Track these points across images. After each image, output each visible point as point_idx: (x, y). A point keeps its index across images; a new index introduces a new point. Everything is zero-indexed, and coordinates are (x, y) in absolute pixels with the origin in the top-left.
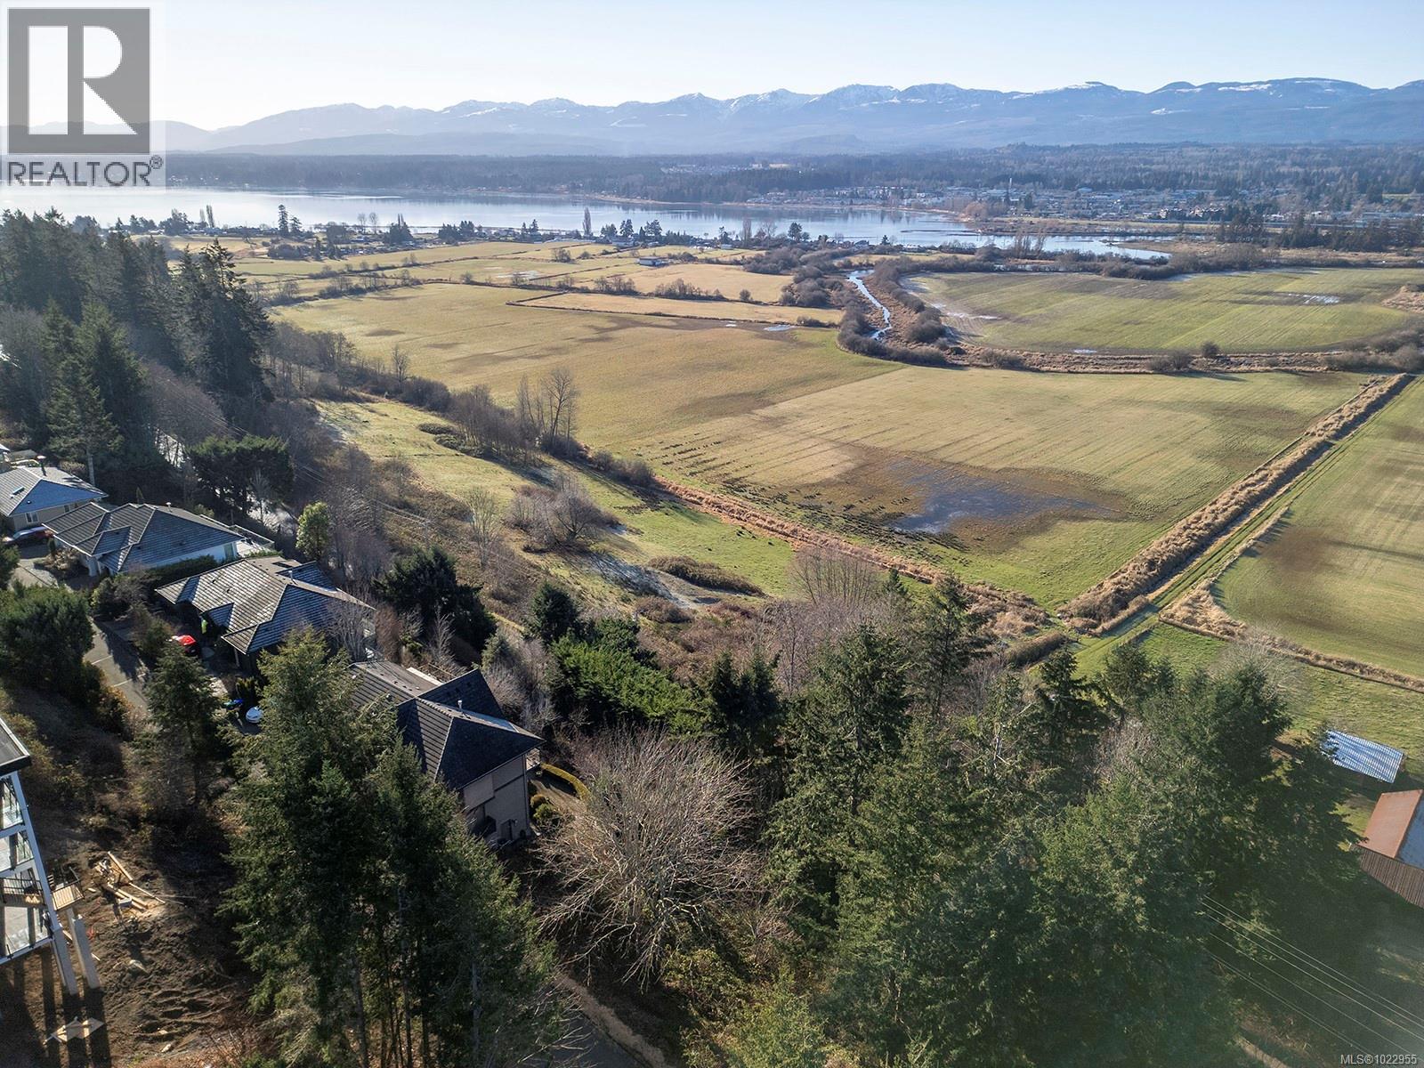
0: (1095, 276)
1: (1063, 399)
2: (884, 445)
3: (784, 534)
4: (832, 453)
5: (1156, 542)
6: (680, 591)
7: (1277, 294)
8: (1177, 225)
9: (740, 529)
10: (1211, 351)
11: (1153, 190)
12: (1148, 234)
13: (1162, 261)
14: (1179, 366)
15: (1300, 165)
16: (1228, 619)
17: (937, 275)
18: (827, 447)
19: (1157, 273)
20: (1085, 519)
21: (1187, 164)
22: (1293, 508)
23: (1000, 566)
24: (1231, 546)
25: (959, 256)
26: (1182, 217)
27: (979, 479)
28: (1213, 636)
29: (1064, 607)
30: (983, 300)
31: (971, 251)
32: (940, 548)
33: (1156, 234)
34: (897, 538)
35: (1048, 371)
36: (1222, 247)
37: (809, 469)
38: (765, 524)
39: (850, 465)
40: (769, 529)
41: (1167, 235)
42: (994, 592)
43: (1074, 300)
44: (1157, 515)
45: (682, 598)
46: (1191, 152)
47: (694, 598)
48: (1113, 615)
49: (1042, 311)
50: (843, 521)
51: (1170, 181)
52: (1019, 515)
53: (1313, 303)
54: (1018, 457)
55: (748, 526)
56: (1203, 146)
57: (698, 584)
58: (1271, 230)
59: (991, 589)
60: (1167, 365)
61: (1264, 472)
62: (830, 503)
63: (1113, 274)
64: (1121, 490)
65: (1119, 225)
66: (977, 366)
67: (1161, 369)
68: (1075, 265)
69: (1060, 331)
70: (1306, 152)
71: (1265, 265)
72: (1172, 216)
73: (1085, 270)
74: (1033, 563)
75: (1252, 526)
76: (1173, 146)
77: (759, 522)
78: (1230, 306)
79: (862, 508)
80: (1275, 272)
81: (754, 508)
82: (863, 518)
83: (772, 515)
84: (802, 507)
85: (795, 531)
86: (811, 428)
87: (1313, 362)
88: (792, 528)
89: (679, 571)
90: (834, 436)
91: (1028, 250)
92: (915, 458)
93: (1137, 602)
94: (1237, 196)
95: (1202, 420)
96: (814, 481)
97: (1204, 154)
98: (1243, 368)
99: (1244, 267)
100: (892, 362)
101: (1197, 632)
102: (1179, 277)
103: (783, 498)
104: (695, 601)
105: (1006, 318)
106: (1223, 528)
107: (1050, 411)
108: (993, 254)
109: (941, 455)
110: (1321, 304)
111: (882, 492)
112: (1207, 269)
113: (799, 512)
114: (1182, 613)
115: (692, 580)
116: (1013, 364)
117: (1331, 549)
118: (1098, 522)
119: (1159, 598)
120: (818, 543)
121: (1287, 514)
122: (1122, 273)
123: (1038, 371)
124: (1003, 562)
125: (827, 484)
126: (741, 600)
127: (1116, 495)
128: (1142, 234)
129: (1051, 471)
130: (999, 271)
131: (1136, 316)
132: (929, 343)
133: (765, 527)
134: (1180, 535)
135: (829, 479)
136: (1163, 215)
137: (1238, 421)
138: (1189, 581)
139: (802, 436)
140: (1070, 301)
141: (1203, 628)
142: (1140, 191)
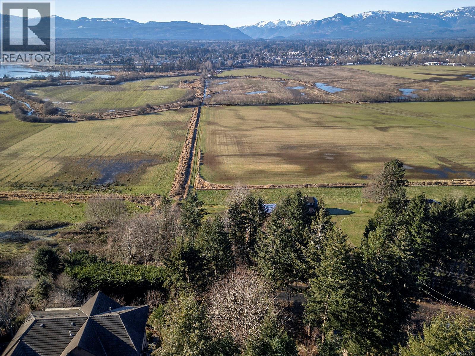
0: (95, 85)
1: (117, 128)
2: (68, 155)
3: (56, 199)
4: (50, 162)
5: (178, 167)
6: (37, 235)
7: (151, 87)
8: (109, 66)
9: (35, 202)
10: (149, 106)
11: (93, 54)
12: (101, 69)
13: (112, 79)
14: (143, 112)
15: (131, 46)
16: (211, 184)
17: (37, 88)
18: (46, 160)
19: (114, 83)
20: (154, 165)
21: (98, 45)
22: (201, 148)
23: (142, 187)
24: (195, 163)
25: (41, 80)
26: (108, 64)
27: (112, 160)
28: (211, 190)
29: (170, 194)
30: (62, 96)
31: (44, 78)
32: (118, 187)
33: (103, 69)
34: (101, 188)
35: (105, 119)
36: (127, 73)
37: (45, 171)
38: (45, 197)
39: (61, 166)
40: (48, 199)
41: (106, 69)
42: (147, 196)
43: (94, 94)
44: (172, 159)
45: (41, 237)
46: (98, 42)
47: (46, 236)
48: (185, 192)
49: (86, 99)
50: (76, 187)
51: (96, 51)
52: (134, 169)
53: (162, 89)
54: (118, 150)
55: (38, 200)
56: (100, 39)
57: (43, 229)
58: (137, 67)
59: (145, 195)
60: (140, 112)
61: (188, 140)
62: (65, 182)
63: (101, 84)
64: (157, 153)
65: (90, 67)
66: (80, 121)
67: (139, 114)
68: (86, 82)
69: (98, 104)
70: (131, 42)
71: (142, 78)
72: (105, 63)
73: (90, 83)
74: (150, 183)
75: (196, 157)
76: (90, 39)
77: (41, 197)
78: (142, 92)
79: (80, 180)
80: (146, 80)
81: (35, 193)
82: (82, 184)
83: (44, 193)
84: (55, 186)
85: (60, 196)
86: (32, 155)
87: (174, 106)
88: (58, 195)
89: (31, 227)
90: (45, 155)
91: (66, 77)
92: (84, 158)
93: (187, 186)
94: (119, 56)
95: (162, 128)
96: (51, 175)
97: (102, 42)
98: (160, 110)
99: (137, 79)
100: (45, 124)
101: (206, 190)
102: (121, 83)
103: (44, 185)
104: (48, 237)
105: (76, 102)
106: (190, 159)
107: (116, 133)
108: (54, 79)
109: (92, 154)
110: (164, 89)
111: (82, 173)
112: (127, 80)
113: (55, 189)
114: (199, 186)
115: (40, 228)
116: (92, 118)
117: (217, 158)
118: (158, 165)
119: (191, 183)
120: (73, 198)
121: (201, 151)
122: (103, 83)
123: (102, 119)
124: (141, 186)
125: (57, 175)
126: (66, 229)
127: (156, 156)
128: (99, 70)
129: (132, 152)
130: (60, 85)
131: (118, 97)
132: (55, 114)
133: (46, 198)
134: (182, 163)
135: (57, 173)
136: (102, 63)
137: (170, 126)
138: (194, 176)
139: (31, 159)
140: (93, 94)
141: (206, 188)
142: (89, 55)
